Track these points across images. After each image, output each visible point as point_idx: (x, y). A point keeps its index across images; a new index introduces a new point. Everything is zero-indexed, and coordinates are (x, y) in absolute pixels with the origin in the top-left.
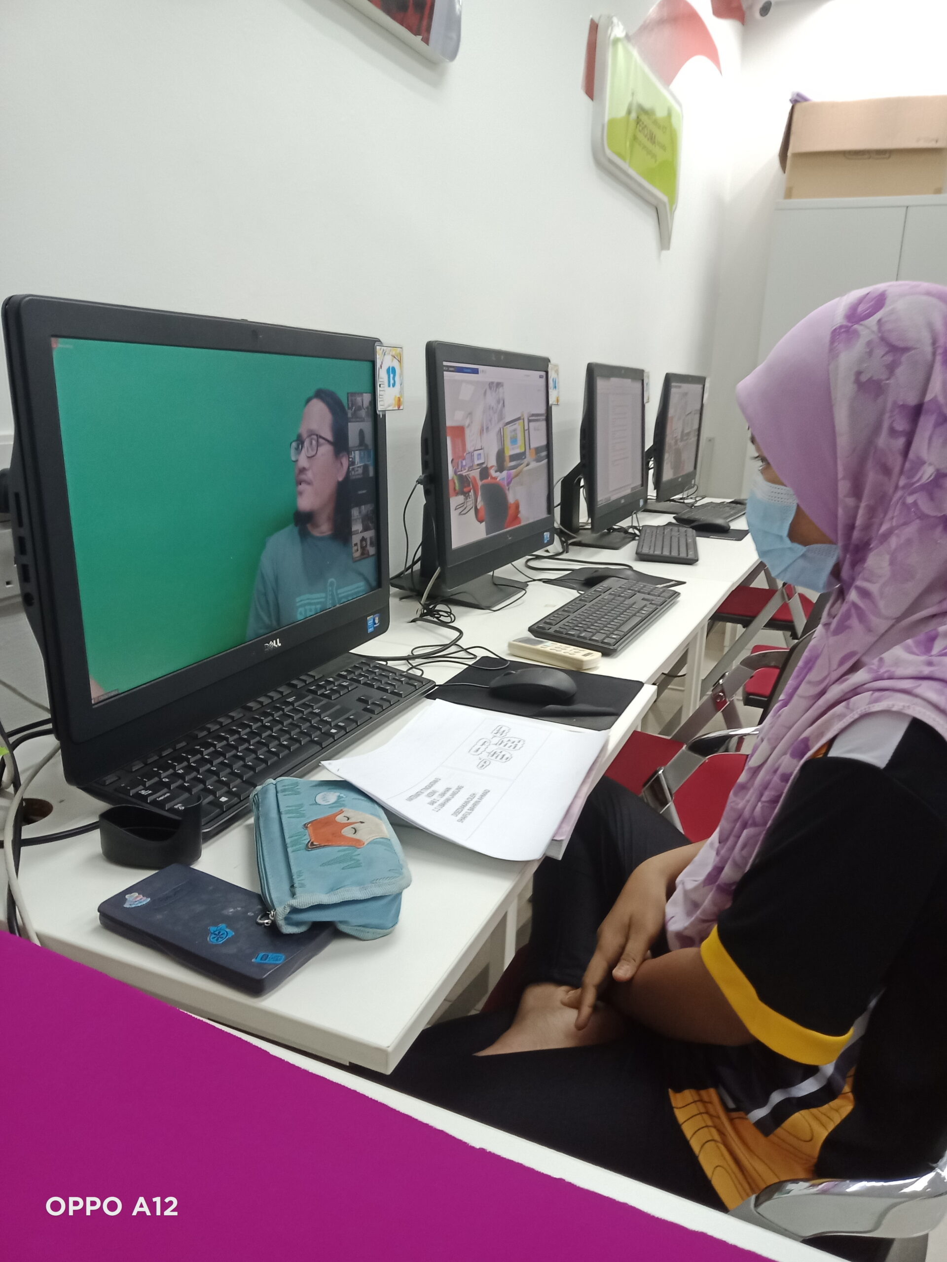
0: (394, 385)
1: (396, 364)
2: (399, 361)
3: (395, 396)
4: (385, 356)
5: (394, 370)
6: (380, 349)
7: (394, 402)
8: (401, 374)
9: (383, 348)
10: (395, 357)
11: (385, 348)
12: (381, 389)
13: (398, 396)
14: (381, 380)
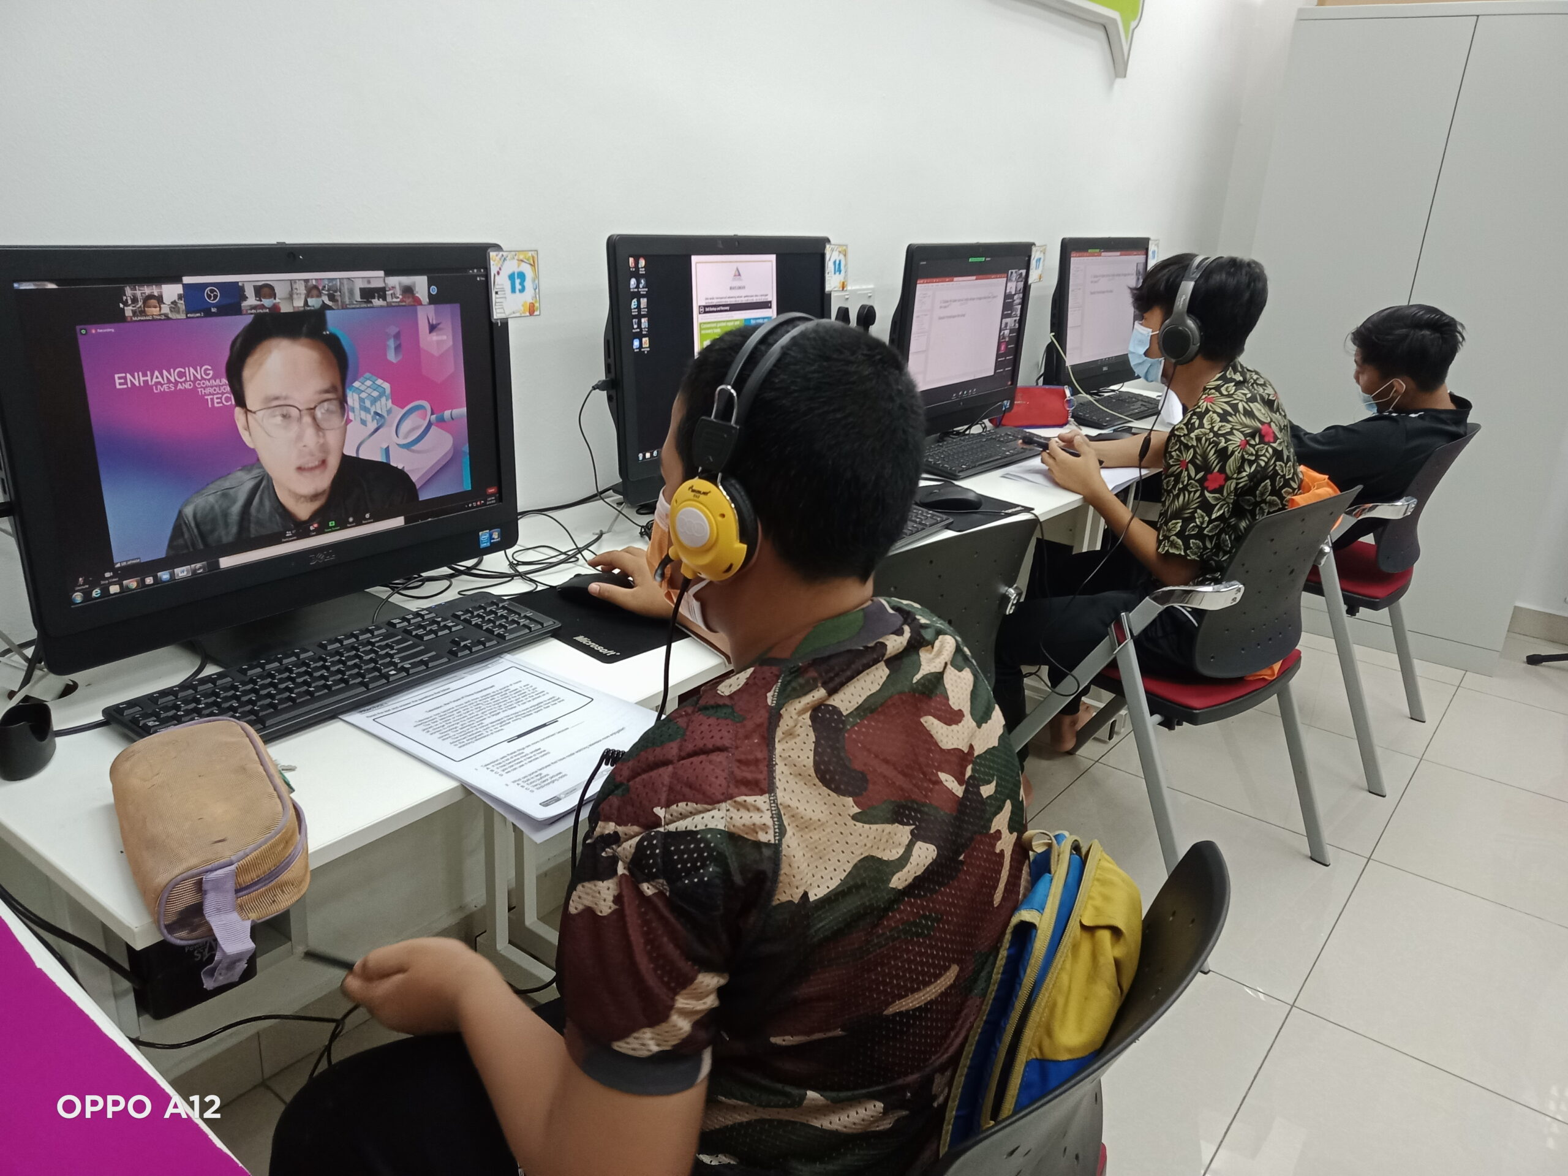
0: (522, 290)
1: (526, 269)
2: (531, 265)
3: (525, 302)
4: (506, 262)
5: (522, 276)
6: (497, 255)
7: (522, 308)
8: (536, 277)
9: (501, 253)
10: (522, 261)
11: (505, 254)
12: (497, 296)
13: (530, 300)
14: (497, 287)
